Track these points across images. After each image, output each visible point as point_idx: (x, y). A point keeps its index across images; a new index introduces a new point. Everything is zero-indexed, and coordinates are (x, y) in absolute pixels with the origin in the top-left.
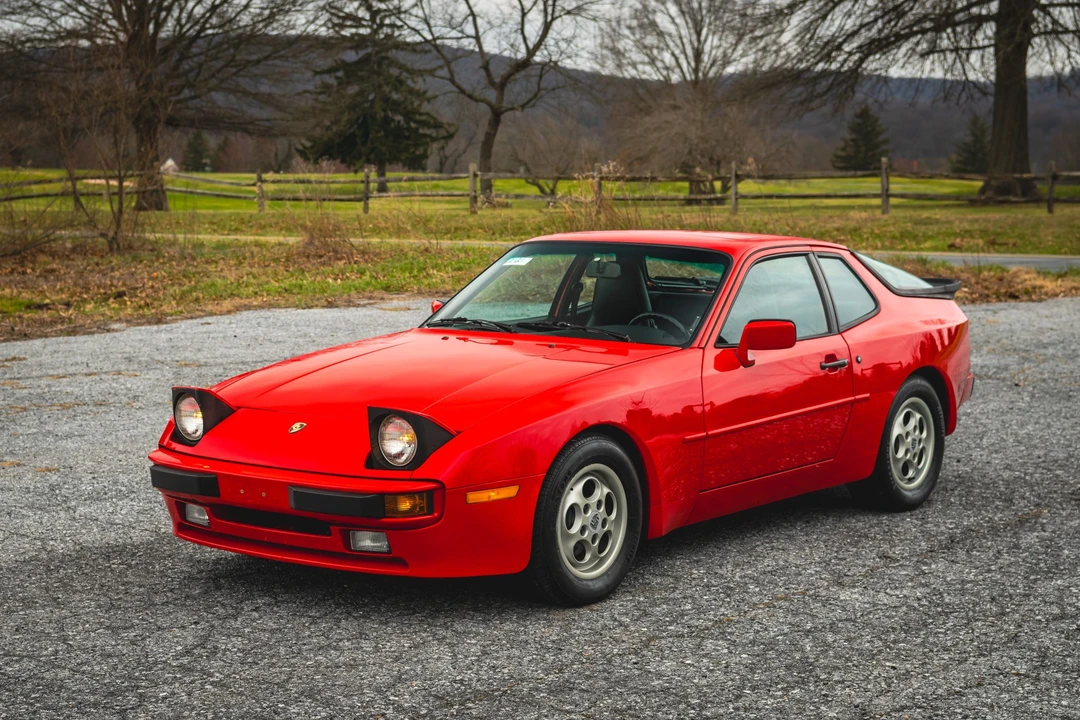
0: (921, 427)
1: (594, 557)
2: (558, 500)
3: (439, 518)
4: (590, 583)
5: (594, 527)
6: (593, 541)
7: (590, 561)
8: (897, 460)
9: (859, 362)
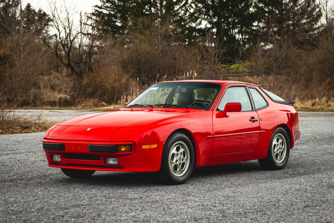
0: (282, 143)
1: (180, 170)
2: (169, 151)
3: (133, 153)
4: (179, 178)
5: (180, 160)
6: (180, 165)
7: (179, 171)
8: (274, 152)
9: (262, 120)
